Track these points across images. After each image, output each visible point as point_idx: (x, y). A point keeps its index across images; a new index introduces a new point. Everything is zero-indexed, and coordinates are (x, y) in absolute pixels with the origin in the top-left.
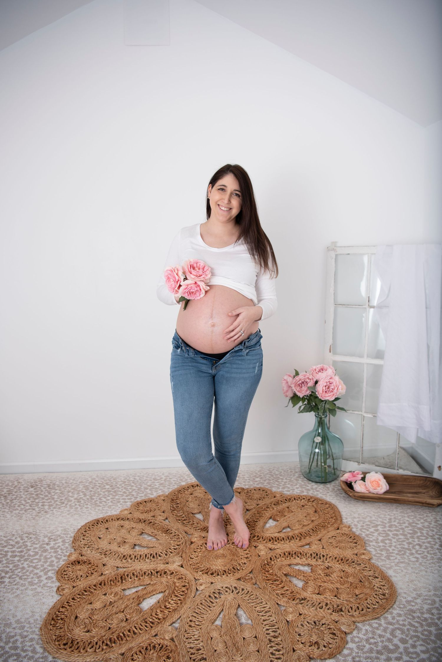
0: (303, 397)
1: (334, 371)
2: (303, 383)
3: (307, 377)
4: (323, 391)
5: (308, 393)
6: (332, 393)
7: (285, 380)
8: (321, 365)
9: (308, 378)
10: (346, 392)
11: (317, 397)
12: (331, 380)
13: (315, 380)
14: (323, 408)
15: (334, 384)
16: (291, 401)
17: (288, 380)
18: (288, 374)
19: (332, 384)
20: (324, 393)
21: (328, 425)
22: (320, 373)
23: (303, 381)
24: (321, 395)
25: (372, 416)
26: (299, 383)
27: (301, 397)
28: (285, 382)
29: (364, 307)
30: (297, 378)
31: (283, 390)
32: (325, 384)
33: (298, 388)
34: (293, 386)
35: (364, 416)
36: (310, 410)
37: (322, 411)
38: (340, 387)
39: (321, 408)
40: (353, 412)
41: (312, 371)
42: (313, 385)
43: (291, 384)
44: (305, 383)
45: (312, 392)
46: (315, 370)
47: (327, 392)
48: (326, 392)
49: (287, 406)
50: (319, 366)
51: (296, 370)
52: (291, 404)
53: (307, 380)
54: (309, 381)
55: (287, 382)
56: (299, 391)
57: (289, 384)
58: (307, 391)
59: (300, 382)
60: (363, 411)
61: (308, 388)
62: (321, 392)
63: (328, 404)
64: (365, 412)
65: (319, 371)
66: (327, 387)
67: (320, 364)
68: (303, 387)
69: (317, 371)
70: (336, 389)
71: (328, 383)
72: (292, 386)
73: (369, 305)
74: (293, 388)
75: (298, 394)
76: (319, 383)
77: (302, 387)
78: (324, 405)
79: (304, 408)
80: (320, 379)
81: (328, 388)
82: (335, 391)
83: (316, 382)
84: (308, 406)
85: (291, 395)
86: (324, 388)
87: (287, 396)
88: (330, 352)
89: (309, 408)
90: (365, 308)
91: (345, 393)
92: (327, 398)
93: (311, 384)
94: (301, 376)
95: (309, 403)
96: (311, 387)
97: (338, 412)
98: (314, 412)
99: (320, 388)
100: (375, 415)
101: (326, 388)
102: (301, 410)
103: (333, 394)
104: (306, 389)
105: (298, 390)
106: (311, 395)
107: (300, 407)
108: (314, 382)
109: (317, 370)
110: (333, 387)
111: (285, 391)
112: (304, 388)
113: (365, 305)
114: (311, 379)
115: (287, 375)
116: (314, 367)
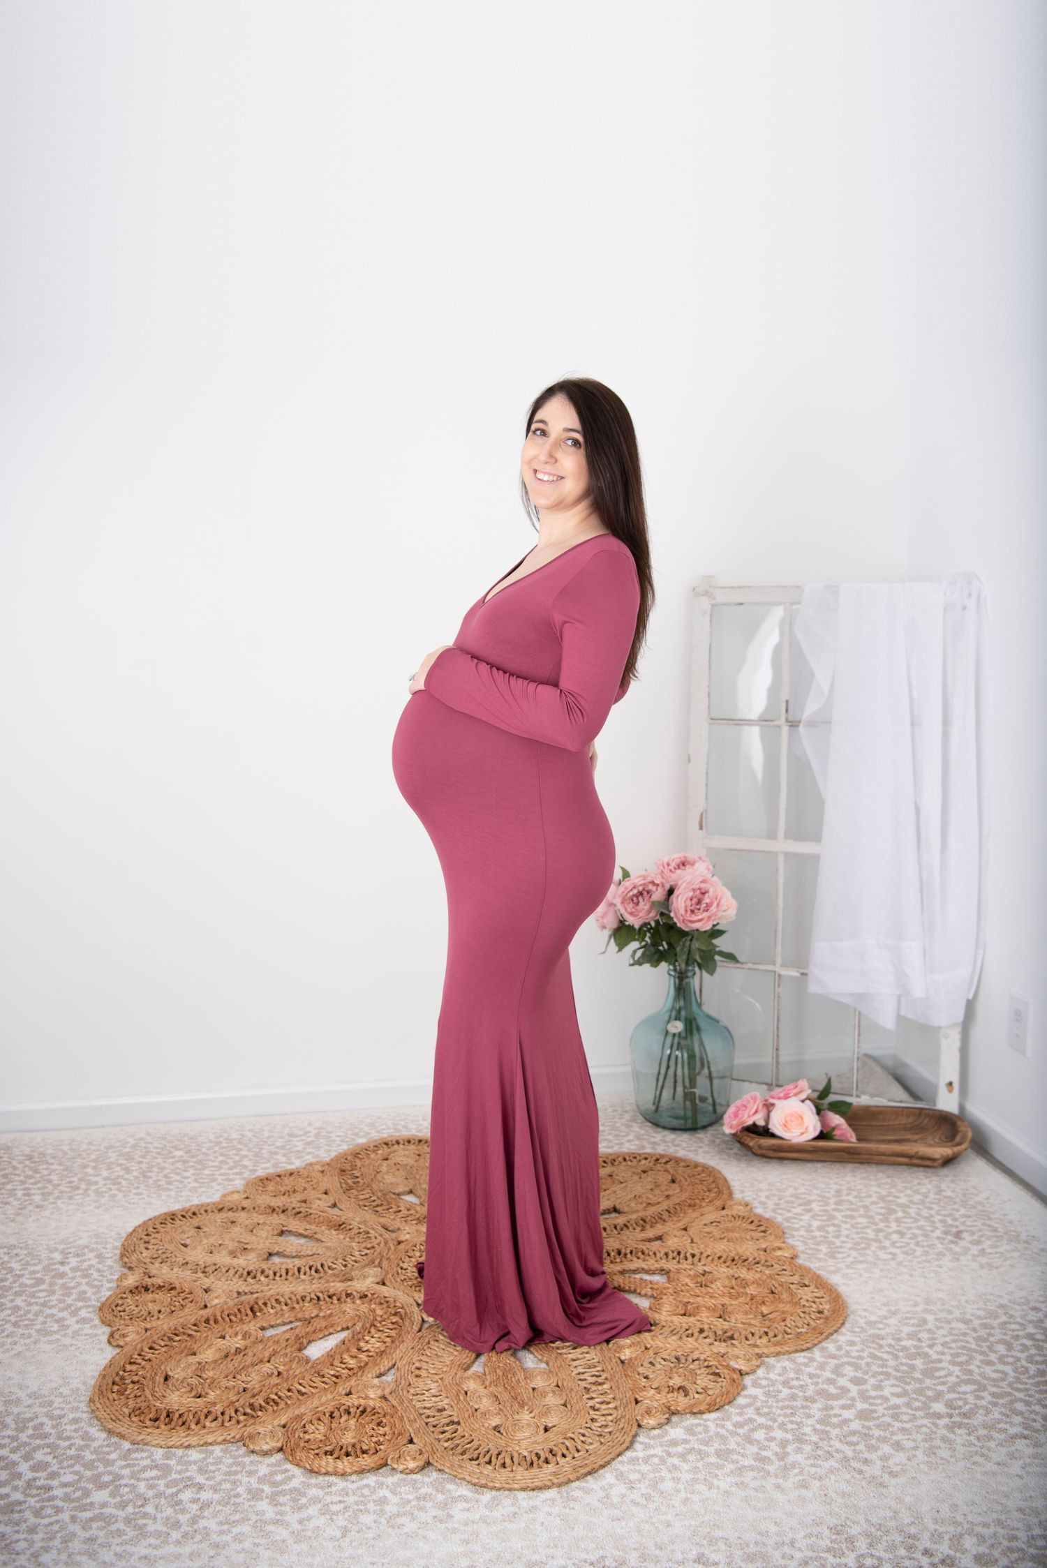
0: (641, 928)
1: (711, 867)
2: (641, 893)
3: (649, 880)
4: (686, 911)
5: (653, 916)
6: (706, 915)
8: (682, 855)
9: (653, 883)
10: (737, 915)
11: (673, 926)
12: (703, 886)
13: (667, 887)
14: (686, 950)
15: (711, 893)
16: (612, 940)
19: (707, 895)
20: (689, 912)
21: (698, 996)
22: (678, 872)
23: (641, 888)
24: (682, 919)
25: (798, 975)
26: (631, 894)
27: (636, 927)
29: (776, 723)
30: (628, 884)
32: (691, 894)
33: (630, 907)
34: (618, 901)
35: (780, 976)
36: (656, 958)
37: (685, 960)
38: (724, 902)
39: (681, 951)
40: (756, 967)
41: (662, 868)
42: (664, 898)
43: (614, 897)
44: (645, 893)
45: (662, 914)
46: (668, 865)
47: (696, 911)
48: (692, 912)
49: (604, 953)
50: (677, 857)
52: (613, 946)
53: (651, 887)
54: (654, 889)
56: (631, 914)
58: (649, 911)
59: (635, 891)
60: (779, 961)
61: (653, 904)
62: (682, 911)
63: (697, 939)
64: (783, 965)
65: (678, 867)
66: (695, 900)
67: (680, 853)
68: (642, 903)
69: (672, 868)
70: (715, 904)
71: (698, 892)
72: (615, 902)
73: (787, 720)
74: (619, 906)
75: (630, 920)
76: (676, 893)
77: (637, 904)
78: (688, 943)
79: (643, 955)
80: (680, 882)
81: (698, 902)
82: (713, 909)
83: (671, 892)
84: (652, 949)
85: (615, 925)
86: (689, 903)
87: (604, 927)
88: (701, 828)
89: (655, 953)
90: (779, 727)
91: (734, 918)
92: (695, 927)
93: (658, 895)
94: (635, 880)
95: (655, 944)
96: (659, 903)
97: (721, 965)
98: (666, 961)
99: (680, 904)
100: (804, 971)
101: (693, 902)
102: (636, 958)
103: (709, 917)
104: (647, 907)
105: (629, 910)
106: (659, 921)
107: (635, 951)
108: (665, 893)
109: (673, 865)
110: (708, 901)
112: (644, 906)
113: (779, 719)
114: (658, 885)
116: (666, 860)
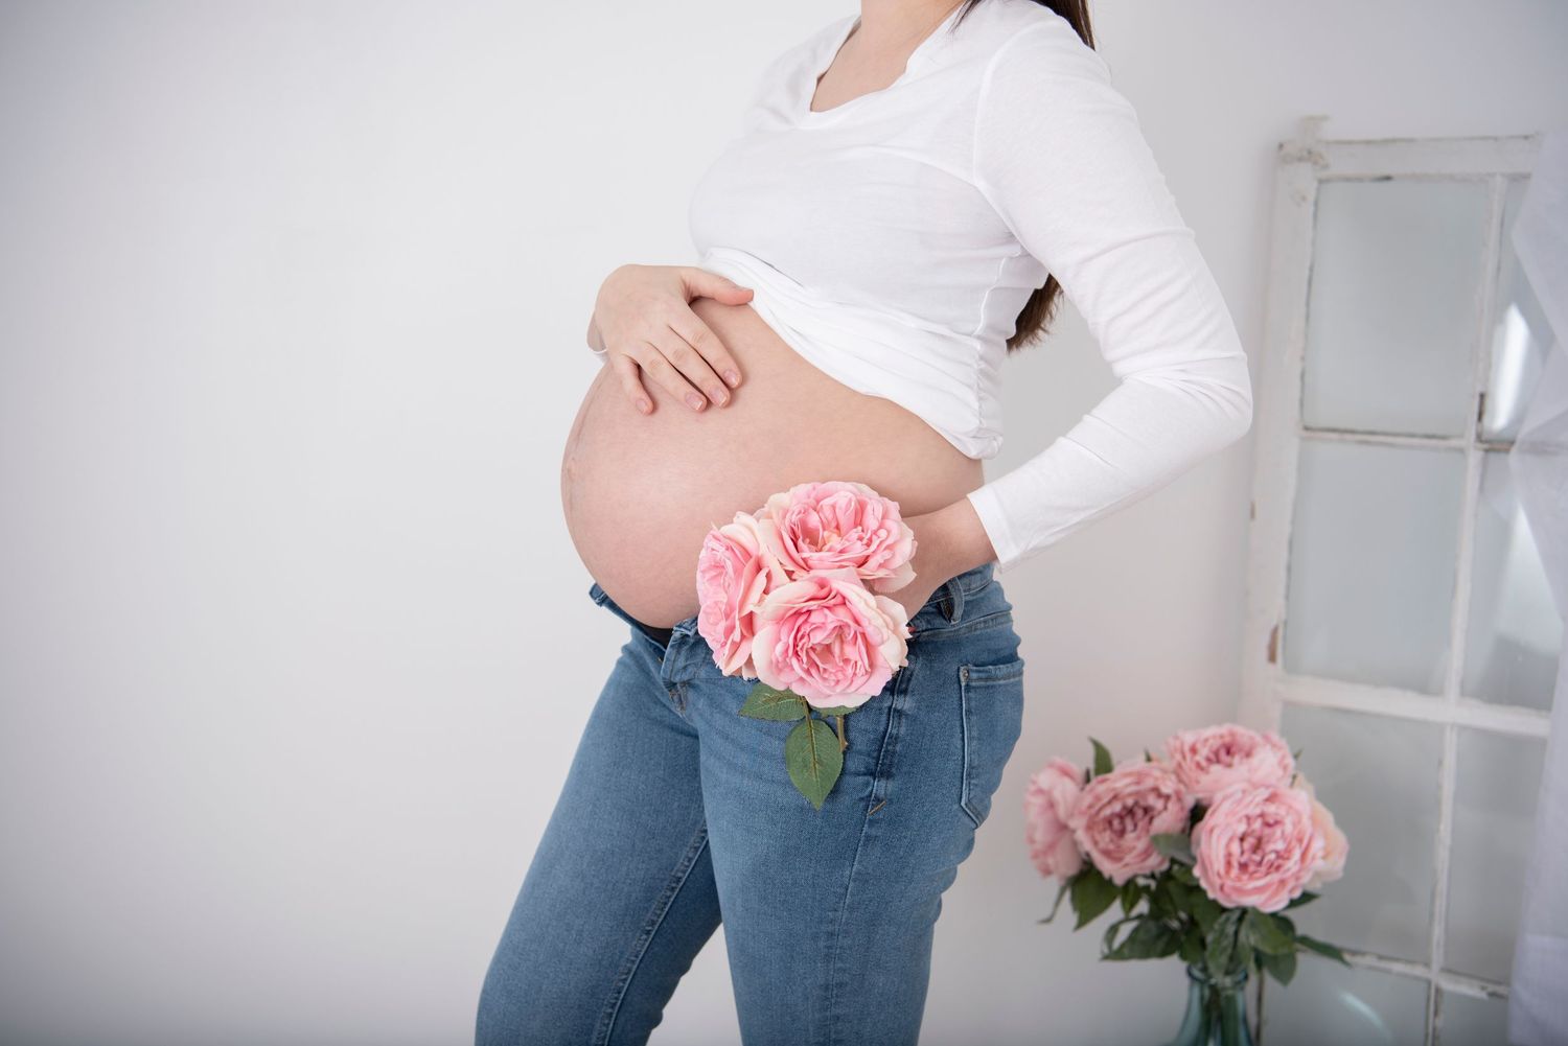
0: (1130, 882)
1: (1290, 761)
2: (1130, 812)
3: (1149, 783)
4: (1229, 864)
5: (1156, 863)
6: (1275, 877)
7: (1040, 791)
8: (1224, 729)
9: (1156, 791)
10: (1346, 868)
11: (1195, 890)
12: (1271, 809)
13: (1190, 802)
14: (1227, 942)
15: (1288, 827)
16: (1068, 895)
17: (1057, 795)
18: (1059, 760)
19: (1278, 831)
20: (1235, 871)
21: (1253, 1020)
22: (1216, 769)
23: (1130, 802)
24: (1218, 882)
25: (1483, 995)
26: (1107, 812)
27: (1119, 881)
28: (1038, 801)
29: (1454, 443)
30: (1102, 787)
31: (1032, 841)
32: (1242, 828)
33: (1106, 838)
34: (1078, 824)
35: (1438, 990)
36: (1161, 945)
37: (1224, 960)
38: (1318, 845)
39: (1217, 941)
40: (1383, 964)
41: (1178, 757)
42: (1179, 826)
43: (1071, 815)
44: (1139, 813)
45: (1173, 861)
46: (1194, 750)
47: (1252, 868)
48: (1243, 867)
49: (1048, 920)
50: (1214, 733)
51: (1098, 746)
52: (1067, 913)
53: (1152, 800)
54: (1159, 804)
55: (1051, 805)
56: (1107, 853)
57: (1062, 812)
58: (1146, 854)
59: (1117, 807)
60: (1436, 965)
61: (1155, 840)
62: (1219, 865)
63: (1253, 925)
64: (1447, 970)
65: (1215, 758)
66: (1250, 842)
67: (1220, 723)
68: (1130, 836)
69: (1200, 758)
70: (1297, 855)
71: (1257, 825)
72: (1072, 824)
73: (1479, 438)
74: (1081, 835)
75: (1107, 867)
76: (1209, 820)
77: (1122, 833)
78: (1231, 929)
79: (1132, 938)
80: (1218, 797)
81: (1258, 847)
82: (1292, 865)
83: (1197, 813)
84: (1152, 925)
85: (1071, 869)
86: (1235, 848)
87: (1047, 872)
88: (1272, 658)
89: (1159, 937)
90: (1461, 451)
91: (1340, 875)
92: (1249, 901)
93: (1168, 819)
94: (1119, 781)
95: (1156, 914)
96: (1167, 837)
97: (1306, 961)
98: (1183, 957)
99: (1216, 846)
100: (1501, 990)
101: (1247, 845)
102: (1116, 944)
103: (1282, 882)
104: (1141, 845)
105: (1102, 845)
106: (1167, 876)
107: (1114, 930)
108: (1186, 813)
109: (1204, 752)
110: (1280, 846)
111: (1038, 847)
112: (1135, 841)
113: (1461, 436)
114: (1167, 798)
115: (1051, 765)
116: (1189, 738)
